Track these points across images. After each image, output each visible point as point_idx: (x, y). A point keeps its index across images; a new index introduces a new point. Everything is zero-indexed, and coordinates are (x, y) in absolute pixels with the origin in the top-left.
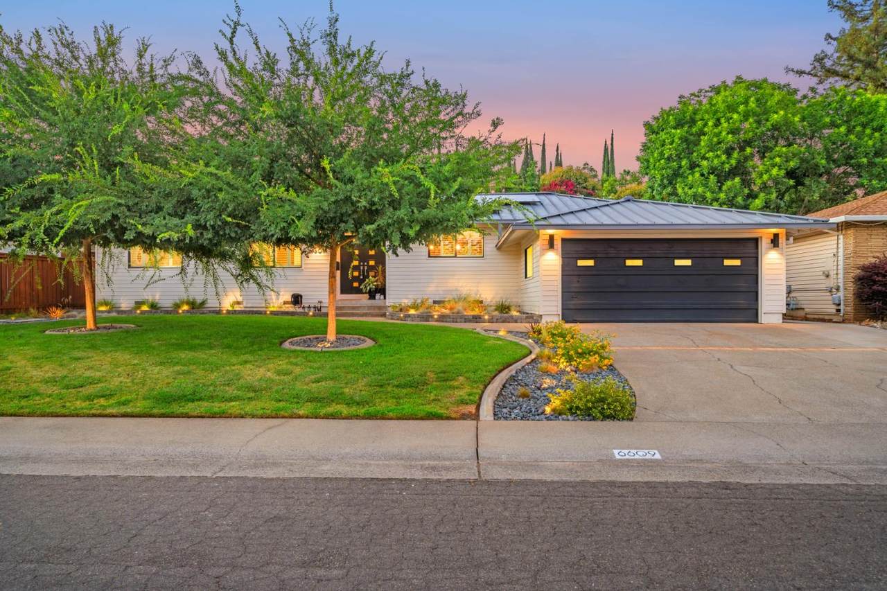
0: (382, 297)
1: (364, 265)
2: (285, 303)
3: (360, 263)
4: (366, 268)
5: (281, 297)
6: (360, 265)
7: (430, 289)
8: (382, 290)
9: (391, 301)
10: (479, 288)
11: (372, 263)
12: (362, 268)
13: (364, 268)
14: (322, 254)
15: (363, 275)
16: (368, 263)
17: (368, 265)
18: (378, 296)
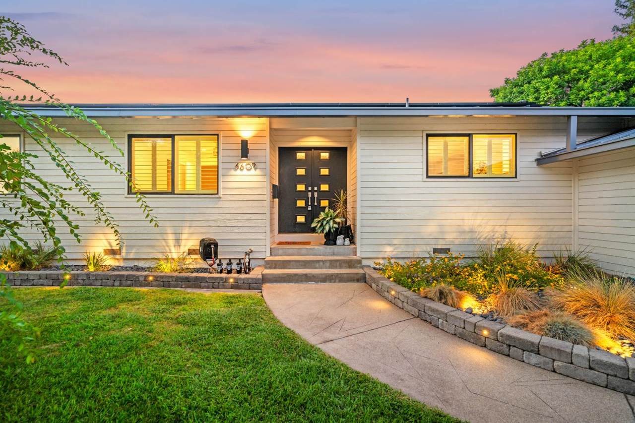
0: (347, 241)
1: (313, 191)
2: (191, 252)
3: (306, 188)
4: (316, 195)
5: (183, 243)
6: (307, 191)
7: (429, 229)
8: (347, 231)
9: (365, 248)
10: (509, 229)
11: (325, 187)
12: (310, 195)
13: (313, 195)
14: (253, 172)
15: (312, 205)
16: (319, 188)
17: (319, 191)
18: (340, 239)
